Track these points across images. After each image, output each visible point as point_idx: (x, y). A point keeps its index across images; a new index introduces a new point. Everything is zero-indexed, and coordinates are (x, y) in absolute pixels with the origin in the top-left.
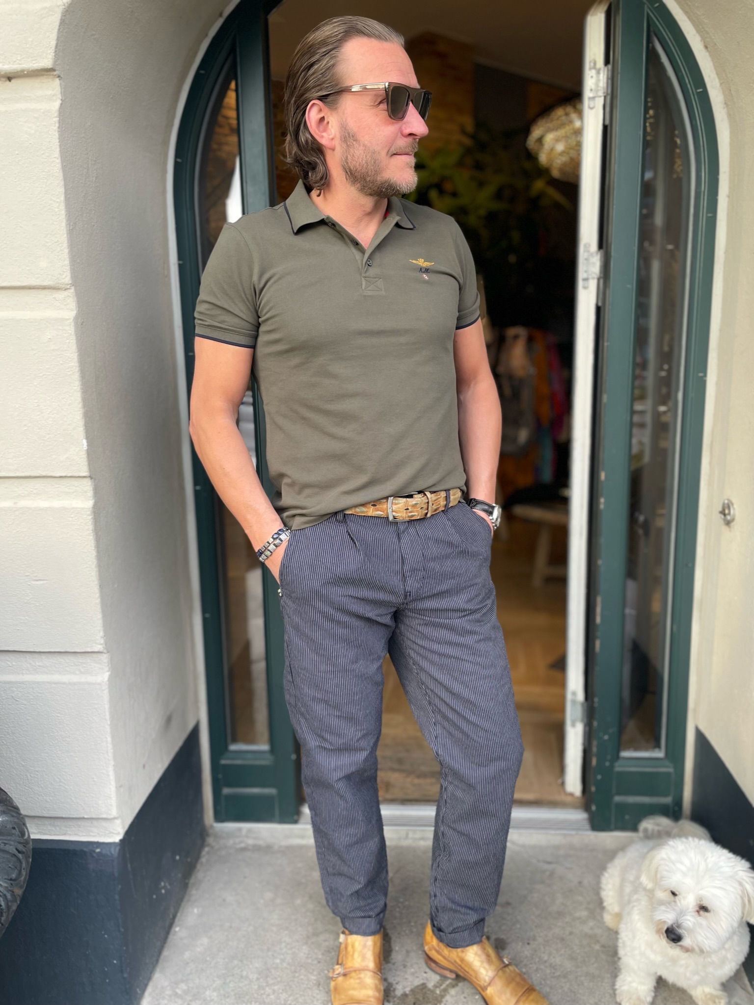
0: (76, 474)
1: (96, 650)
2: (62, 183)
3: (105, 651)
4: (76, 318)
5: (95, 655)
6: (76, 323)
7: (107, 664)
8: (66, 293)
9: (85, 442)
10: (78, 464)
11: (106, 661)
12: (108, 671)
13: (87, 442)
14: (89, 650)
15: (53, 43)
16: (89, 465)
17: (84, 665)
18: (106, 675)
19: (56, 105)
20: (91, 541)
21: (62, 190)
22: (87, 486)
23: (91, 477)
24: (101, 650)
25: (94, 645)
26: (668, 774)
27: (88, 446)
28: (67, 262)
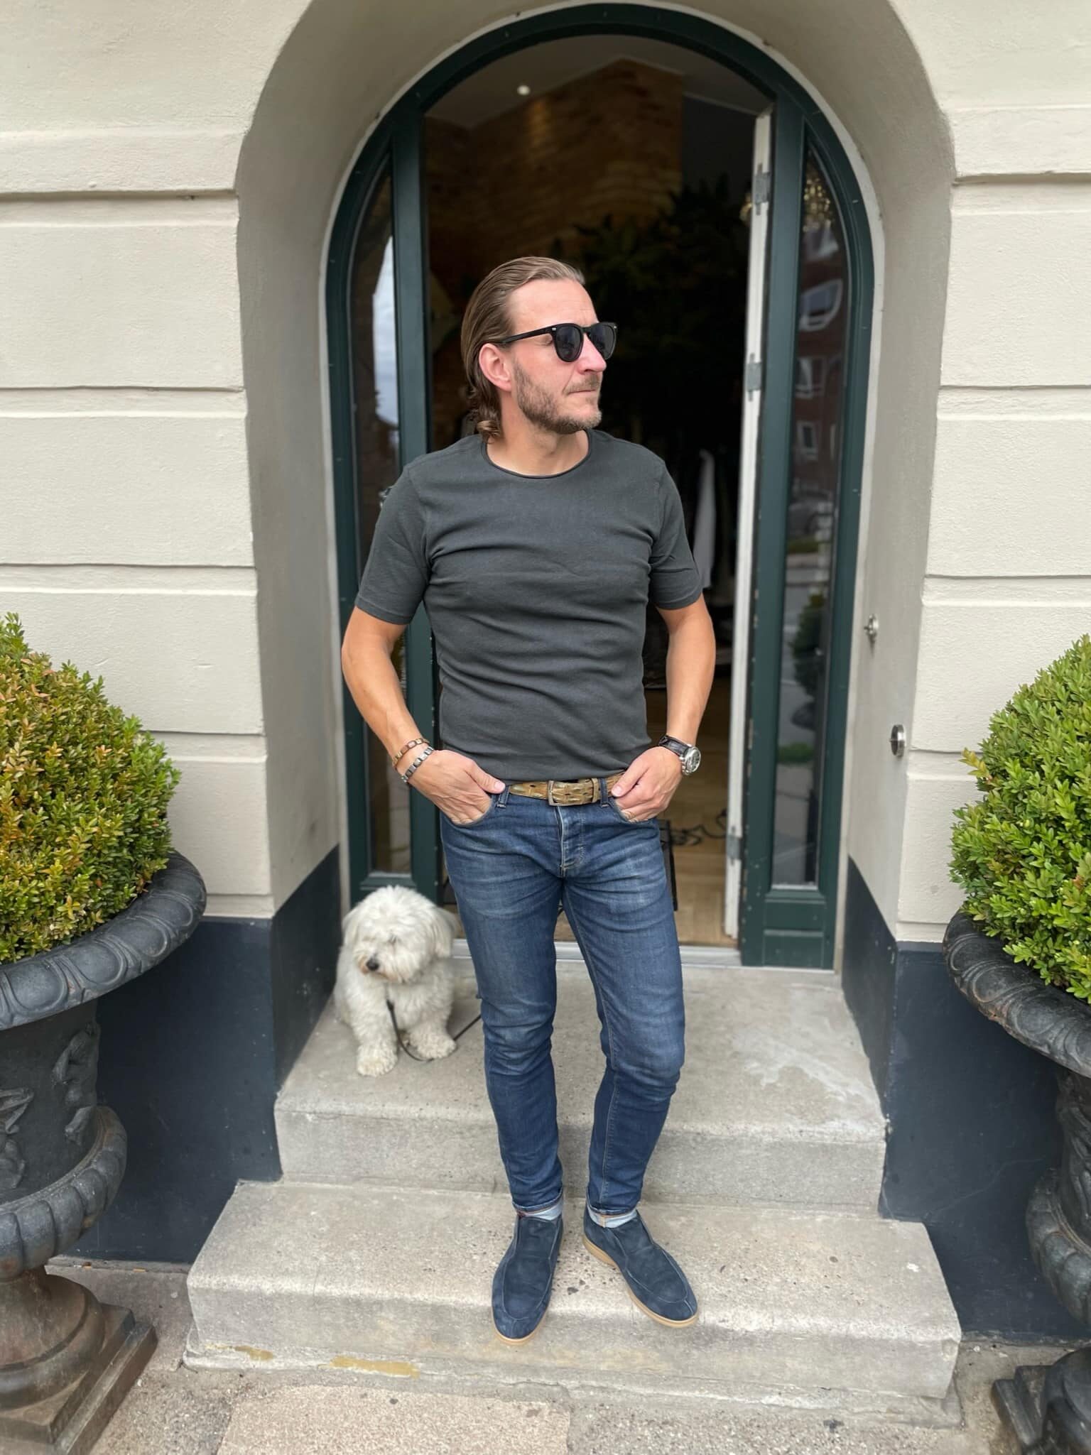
0: (242, 565)
1: (256, 731)
2: (238, 294)
3: (263, 734)
4: (247, 418)
5: (252, 738)
6: (247, 425)
7: (264, 746)
8: (238, 395)
9: (251, 534)
10: (245, 555)
11: (263, 744)
12: (265, 753)
13: (253, 534)
14: (248, 732)
15: (235, 167)
16: (255, 555)
17: (244, 747)
18: (264, 759)
19: (234, 223)
20: (254, 627)
21: (238, 300)
22: (252, 577)
23: (254, 568)
24: (259, 733)
25: (253, 727)
26: (820, 907)
27: (254, 537)
28: (241, 366)
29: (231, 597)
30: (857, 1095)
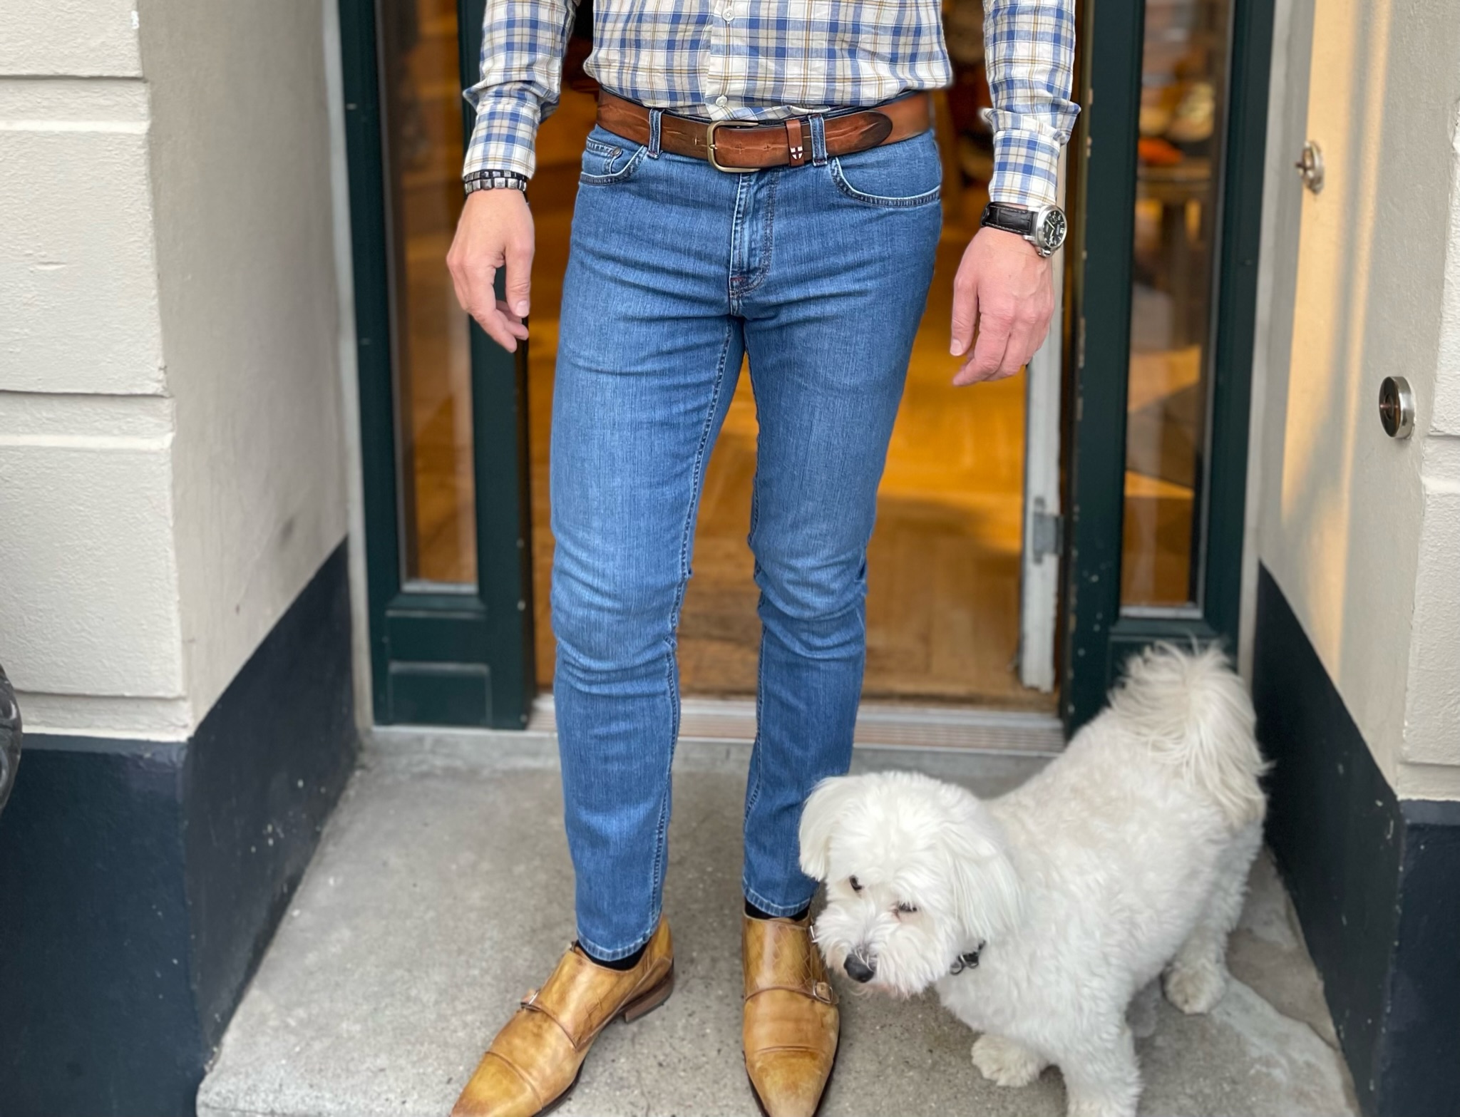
0: (119, 73)
1: (150, 392)
3: (165, 394)
5: (147, 401)
7: (169, 418)
9: (135, 16)
10: (122, 54)
11: (167, 411)
12: (172, 431)
13: (139, 16)
14: (139, 391)
16: (142, 56)
17: (129, 420)
18: (167, 440)
20: (143, 193)
22: (138, 96)
23: (143, 79)
24: (159, 392)
25: (147, 382)
27: (140, 22)
29: (96, 135)
30: (1309, 1065)
